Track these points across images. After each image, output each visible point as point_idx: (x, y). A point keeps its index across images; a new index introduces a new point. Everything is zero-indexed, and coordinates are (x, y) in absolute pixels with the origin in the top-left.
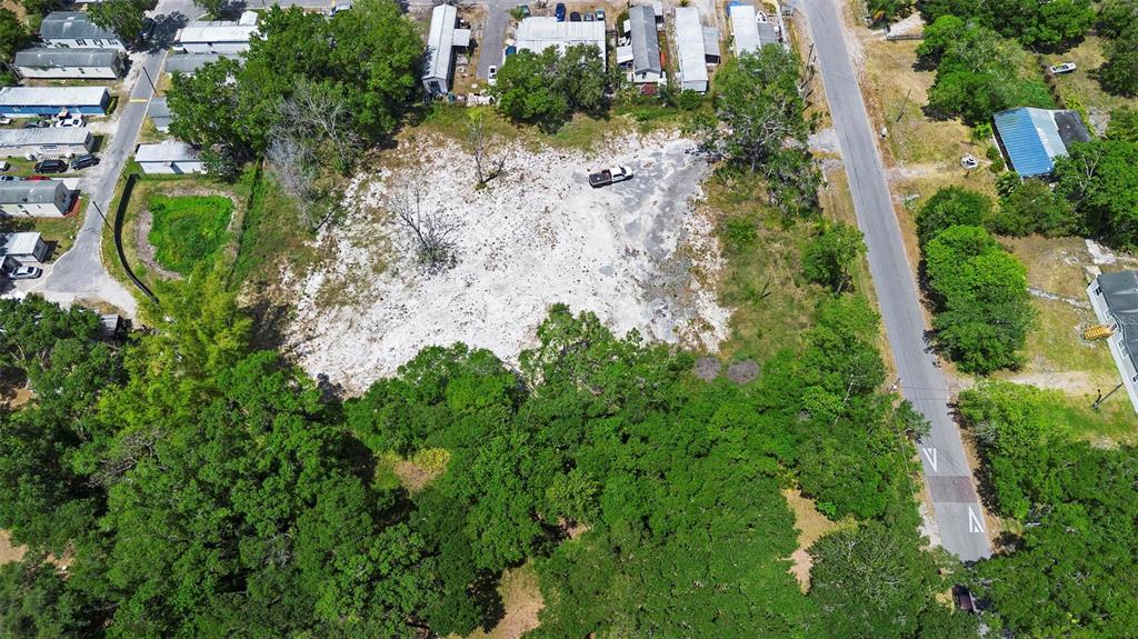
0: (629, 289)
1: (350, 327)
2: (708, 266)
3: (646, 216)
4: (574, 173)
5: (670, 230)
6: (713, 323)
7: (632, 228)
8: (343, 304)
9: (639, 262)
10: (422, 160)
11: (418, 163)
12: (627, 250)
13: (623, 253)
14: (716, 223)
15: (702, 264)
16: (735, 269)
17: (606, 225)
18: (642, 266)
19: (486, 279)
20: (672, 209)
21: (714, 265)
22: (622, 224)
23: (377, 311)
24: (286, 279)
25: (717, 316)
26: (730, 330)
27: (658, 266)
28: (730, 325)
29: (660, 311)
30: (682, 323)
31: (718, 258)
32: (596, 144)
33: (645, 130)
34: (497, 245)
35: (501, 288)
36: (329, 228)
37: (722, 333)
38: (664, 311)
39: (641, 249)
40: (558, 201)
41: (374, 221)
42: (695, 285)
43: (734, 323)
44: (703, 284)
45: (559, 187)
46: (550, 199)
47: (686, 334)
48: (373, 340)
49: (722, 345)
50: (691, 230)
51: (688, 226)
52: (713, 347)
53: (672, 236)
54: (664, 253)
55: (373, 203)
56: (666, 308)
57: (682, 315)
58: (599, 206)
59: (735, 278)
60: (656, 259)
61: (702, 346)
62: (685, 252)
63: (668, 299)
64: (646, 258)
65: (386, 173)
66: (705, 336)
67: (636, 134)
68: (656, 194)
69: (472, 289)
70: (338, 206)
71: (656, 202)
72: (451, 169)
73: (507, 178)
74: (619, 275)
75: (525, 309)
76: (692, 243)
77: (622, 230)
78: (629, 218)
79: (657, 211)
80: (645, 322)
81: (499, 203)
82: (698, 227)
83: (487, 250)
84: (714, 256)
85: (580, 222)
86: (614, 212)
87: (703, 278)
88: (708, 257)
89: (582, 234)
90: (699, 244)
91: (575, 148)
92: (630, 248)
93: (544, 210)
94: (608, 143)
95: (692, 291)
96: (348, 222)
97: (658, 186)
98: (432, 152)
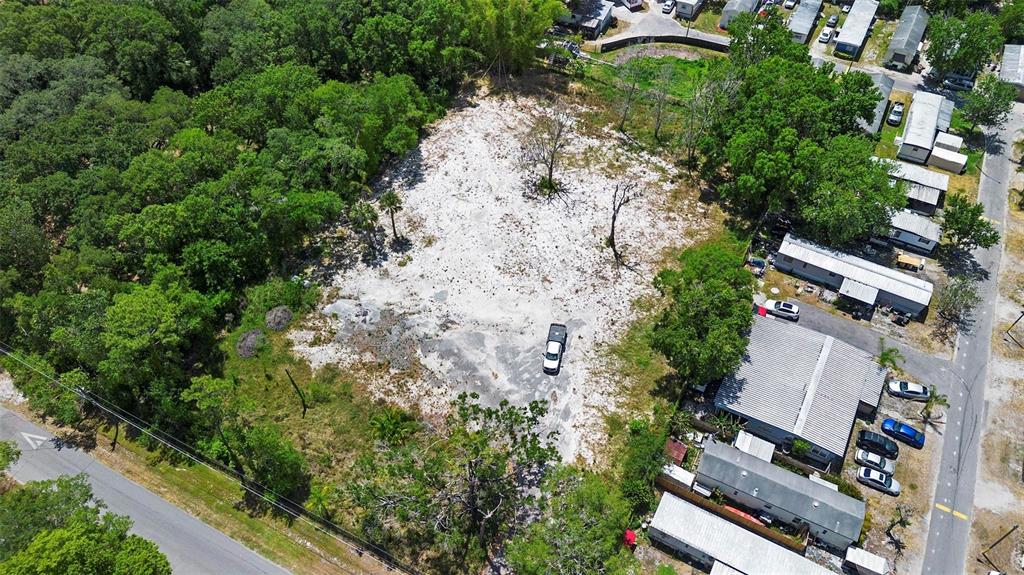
0: (407, 303)
1: (509, 127)
2: (380, 381)
4: (584, 324)
5: (449, 371)
6: (315, 349)
7: (478, 341)
8: (534, 129)
9: (430, 326)
10: (672, 215)
11: (670, 210)
12: (453, 322)
13: (452, 318)
14: (427, 420)
15: (387, 377)
16: (357, 400)
17: (498, 321)
18: (428, 325)
21: (377, 387)
22: (488, 333)
23: (512, 144)
24: (580, 107)
25: (320, 357)
26: (297, 356)
27: (414, 338)
28: (302, 361)
29: (365, 314)
30: (339, 325)
31: (382, 396)
32: (618, 364)
33: (614, 424)
34: (528, 229)
35: (478, 217)
36: (620, 139)
37: (299, 350)
38: (362, 318)
39: (446, 335)
40: (553, 293)
41: (611, 166)
42: (368, 357)
43: (302, 365)
44: (364, 365)
45: (571, 302)
46: (558, 290)
47: (325, 322)
48: (487, 135)
50: (436, 391)
51: (442, 390)
52: (293, 335)
53: (441, 369)
54: (427, 352)
55: (635, 169)
56: (364, 321)
57: (346, 329)
58: (526, 324)
59: (346, 395)
60: (425, 342)
61: (301, 328)
62: (414, 370)
63: (372, 328)
64: (432, 333)
65: (667, 186)
66: (310, 336)
67: (612, 409)
68: (507, 383)
69: (492, 198)
70: (643, 149)
71: (496, 377)
72: (647, 231)
73: (609, 267)
74: (429, 304)
75: (445, 222)
76: (419, 382)
77: (479, 330)
78: (491, 344)
79: (483, 371)
80: (363, 300)
81: (579, 249)
82: (434, 399)
83: (527, 221)
84: (388, 393)
85: (514, 301)
86: (508, 334)
87: (370, 368)
88: (391, 387)
89: (497, 296)
90: (413, 388)
91: (623, 340)
92: (454, 326)
93: (549, 278)
94: (614, 374)
95: (364, 351)
96: (619, 150)
97: (517, 392)
98: (681, 224)
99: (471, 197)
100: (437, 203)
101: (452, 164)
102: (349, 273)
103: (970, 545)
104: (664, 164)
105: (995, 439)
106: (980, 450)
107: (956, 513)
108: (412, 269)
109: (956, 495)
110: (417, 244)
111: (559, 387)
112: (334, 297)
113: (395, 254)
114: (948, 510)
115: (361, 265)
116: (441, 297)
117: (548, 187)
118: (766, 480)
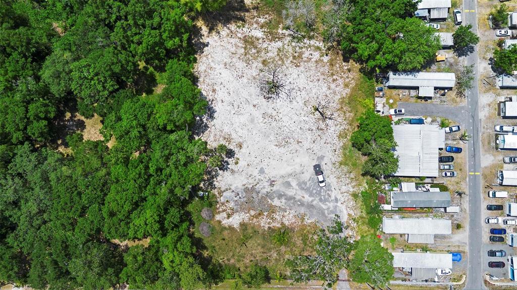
0: (251, 181)
1: (233, 53)
2: (263, 220)
3: (294, 191)
4: (324, 157)
5: (285, 204)
6: (231, 219)
7: (288, 184)
8: (245, 48)
9: (266, 187)
10: (335, 77)
11: (333, 75)
12: (273, 181)
13: (272, 179)
14: (290, 227)
15: (265, 217)
16: (260, 232)
17: (290, 172)
18: (264, 188)
19: (257, 114)
20: (299, 205)
21: (264, 223)
22: (290, 180)
23: (241, 65)
24: (260, 19)
25: (235, 221)
26: (227, 226)
27: (264, 196)
28: (230, 227)
29: (238, 194)
30: (232, 205)
31: (268, 225)
32: (345, 169)
33: (355, 195)
34: (277, 118)
35: (252, 121)
36: (290, 35)
37: (226, 222)
38: (238, 197)
39: (274, 188)
40: (305, 148)
41: (294, 57)
42: (253, 213)
43: (231, 228)
44: (253, 216)
45: (315, 148)
46: (306, 144)
47: (226, 206)
48: (225, 64)
49: (220, 222)
50: (285, 214)
51: (288, 213)
52: (218, 217)
53: (282, 204)
54: (272, 199)
55: (306, 54)
56: (240, 198)
57: (236, 205)
58: (302, 168)
59: (256, 232)
60: (268, 195)
61: (219, 213)
62: (272, 210)
63: (245, 199)
64: (269, 190)
65: (326, 59)
66: (225, 215)
67: (352, 190)
68: (309, 198)
69: (252, 108)
70: (304, 37)
71: (304, 198)
72: (328, 93)
73: (321, 122)
74: (259, 177)
75: (241, 132)
76: (278, 213)
77: (286, 179)
78: (294, 184)
79: (298, 197)
80: (233, 188)
81: (304, 118)
82: (287, 218)
83: (274, 113)
84: (269, 223)
85: (292, 159)
86: (298, 176)
87: (256, 216)
88: (269, 220)
89: (284, 160)
90: (277, 217)
91: (342, 157)
92: (275, 183)
93: (299, 141)
94: (346, 175)
95: (249, 211)
96: (293, 44)
97: (315, 200)
98: (340, 81)
99: (242, 111)
100: (229, 122)
102: (219, 178)
103: (482, 183)
104: (317, 43)
105: (485, 135)
106: (481, 143)
107: (476, 173)
108: (242, 163)
109: (475, 167)
110: (236, 150)
111: (328, 190)
112: (221, 193)
113: (230, 159)
114: (473, 173)
115: (221, 172)
117: (272, 88)
118: (416, 201)
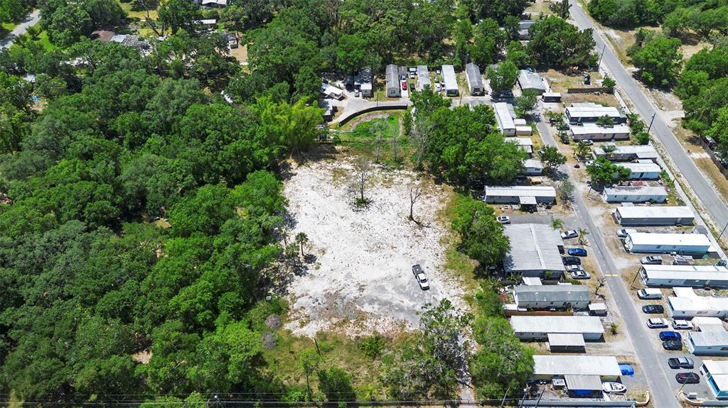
0: (334, 286)
1: (321, 180)
2: (349, 328)
3: (391, 295)
4: (425, 261)
5: (379, 309)
6: (305, 328)
7: (383, 289)
8: (334, 176)
9: (354, 292)
10: (428, 195)
11: (426, 193)
12: (363, 286)
13: (362, 284)
14: (385, 336)
15: (351, 325)
16: (345, 342)
17: (384, 276)
18: (352, 292)
19: (345, 224)
20: (397, 311)
21: (350, 331)
22: (384, 284)
23: (329, 188)
24: (349, 158)
25: (311, 330)
26: (298, 336)
27: (351, 301)
28: (302, 337)
29: (317, 301)
30: (308, 311)
31: (356, 335)
32: (452, 272)
33: (468, 299)
34: (367, 227)
35: (339, 229)
36: (380, 167)
37: (297, 332)
38: (317, 303)
39: (365, 293)
40: (401, 253)
41: (385, 182)
42: (335, 320)
43: (304, 339)
44: (335, 324)
45: (412, 253)
46: (402, 250)
47: (300, 313)
48: (313, 187)
49: (289, 332)
50: (379, 321)
51: (382, 319)
52: (287, 326)
53: (374, 310)
54: (362, 305)
55: (397, 179)
56: (319, 304)
57: (313, 312)
58: (399, 272)
59: (338, 342)
60: (357, 301)
61: (290, 321)
62: (361, 317)
63: (326, 305)
64: (357, 295)
65: (417, 183)
66: (297, 323)
67: (463, 293)
68: (409, 303)
69: (339, 219)
70: (394, 169)
71: (403, 302)
72: (423, 207)
73: (417, 230)
74: (345, 282)
75: (324, 239)
76: (369, 321)
77: (379, 284)
78: (389, 288)
79: (395, 302)
80: (311, 294)
81: (398, 227)
82: (382, 325)
83: (364, 223)
84: (357, 332)
85: (385, 263)
86: (394, 280)
87: (340, 325)
88: (356, 329)
89: (376, 264)
90: (368, 324)
91: (447, 261)
92: (365, 287)
93: (394, 246)
94: (453, 278)
95: (330, 318)
96: (383, 173)
97: (417, 304)
98: (435, 198)
99: (328, 222)
101: (305, 208)
102: (293, 284)
103: (625, 286)
104: (408, 173)
105: (609, 241)
106: (607, 248)
107: (614, 275)
108: (324, 268)
109: (610, 268)
110: (318, 255)
111: (434, 294)
112: (294, 299)
113: (310, 265)
114: (610, 275)
115: (297, 278)
116: (349, 276)
117: (362, 203)
118: (546, 292)
